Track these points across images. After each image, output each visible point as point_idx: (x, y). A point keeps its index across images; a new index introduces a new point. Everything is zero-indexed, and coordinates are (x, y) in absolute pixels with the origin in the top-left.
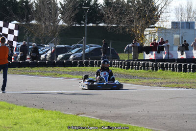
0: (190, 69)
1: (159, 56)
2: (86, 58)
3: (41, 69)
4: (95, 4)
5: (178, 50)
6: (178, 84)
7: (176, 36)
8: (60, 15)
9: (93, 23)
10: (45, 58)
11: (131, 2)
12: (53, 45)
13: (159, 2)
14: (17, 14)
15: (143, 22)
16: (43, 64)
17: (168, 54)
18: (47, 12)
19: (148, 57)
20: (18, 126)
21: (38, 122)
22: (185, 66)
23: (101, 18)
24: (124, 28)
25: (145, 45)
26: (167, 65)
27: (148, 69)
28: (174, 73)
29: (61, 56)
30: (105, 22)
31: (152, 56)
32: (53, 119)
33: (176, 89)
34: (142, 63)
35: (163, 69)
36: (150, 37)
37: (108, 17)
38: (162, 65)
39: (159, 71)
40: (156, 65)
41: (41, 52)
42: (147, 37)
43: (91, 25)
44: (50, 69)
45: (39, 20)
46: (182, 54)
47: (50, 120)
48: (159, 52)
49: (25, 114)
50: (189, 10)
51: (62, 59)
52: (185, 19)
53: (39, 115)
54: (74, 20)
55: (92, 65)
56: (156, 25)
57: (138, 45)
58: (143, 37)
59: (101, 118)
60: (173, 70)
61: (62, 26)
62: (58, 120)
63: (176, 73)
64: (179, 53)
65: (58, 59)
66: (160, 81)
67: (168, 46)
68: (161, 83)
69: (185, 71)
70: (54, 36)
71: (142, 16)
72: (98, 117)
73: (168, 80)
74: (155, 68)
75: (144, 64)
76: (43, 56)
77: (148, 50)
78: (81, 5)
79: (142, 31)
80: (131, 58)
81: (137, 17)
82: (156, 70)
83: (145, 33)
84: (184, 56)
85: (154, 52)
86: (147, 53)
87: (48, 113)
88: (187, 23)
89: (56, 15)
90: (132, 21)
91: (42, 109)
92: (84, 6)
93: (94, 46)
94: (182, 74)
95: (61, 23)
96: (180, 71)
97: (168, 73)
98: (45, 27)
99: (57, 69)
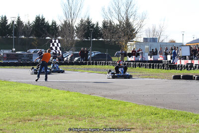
0: (156, 67)
1: (137, 59)
2: (92, 60)
3: (65, 66)
4: (97, 27)
5: (149, 55)
6: (149, 76)
7: (147, 47)
8: (76, 34)
9: (95, 38)
10: (67, 60)
11: (119, 26)
12: (71, 52)
13: (136, 26)
14: (49, 33)
15: (126, 38)
16: (66, 63)
17: (142, 57)
18: (67, 32)
19: (130, 59)
20: (55, 101)
21: (66, 99)
22: (153, 65)
23: (101, 36)
24: (115, 42)
25: (128, 52)
26: (142, 64)
27: (130, 67)
28: (147, 69)
29: (76, 59)
30: (103, 38)
31: (132, 59)
32: (75, 97)
33: (148, 79)
34: (126, 63)
35: (140, 67)
36: (130, 47)
37: (105, 35)
38: (139, 64)
39: (137, 68)
40: (135, 64)
41: (64, 56)
42: (129, 47)
43: (94, 39)
44: (70, 66)
45: (63, 36)
46: (151, 58)
47: (74, 98)
48: (137, 57)
49: (58, 94)
50: (154, 31)
51: (77, 60)
52: (151, 37)
53: (67, 95)
54: (84, 37)
55: (96, 64)
56: (134, 40)
57: (124, 52)
58: (126, 47)
59: (105, 96)
60: (146, 67)
61: (77, 41)
62: (78, 98)
63: (148, 69)
64: (149, 57)
65: (75, 60)
66: (138, 74)
67: (142, 53)
68: (139, 75)
69: (153, 68)
70: (72, 46)
71: (126, 34)
72: (103, 96)
73: (143, 74)
74: (135, 66)
75: (128, 64)
76: (65, 59)
77: (130, 55)
78: (88, 28)
79: (126, 43)
80: (120, 60)
81: (123, 35)
82: (136, 67)
83: (128, 45)
84: (152, 59)
85: (134, 57)
86: (130, 57)
87: (72, 93)
88: (153, 38)
89: (73, 33)
90: (120, 38)
91: (68, 91)
92: (91, 28)
93: (97, 53)
94: (151, 70)
95: (76, 38)
96: (150, 68)
97: (143, 69)
98: (67, 41)
99: (74, 66)
